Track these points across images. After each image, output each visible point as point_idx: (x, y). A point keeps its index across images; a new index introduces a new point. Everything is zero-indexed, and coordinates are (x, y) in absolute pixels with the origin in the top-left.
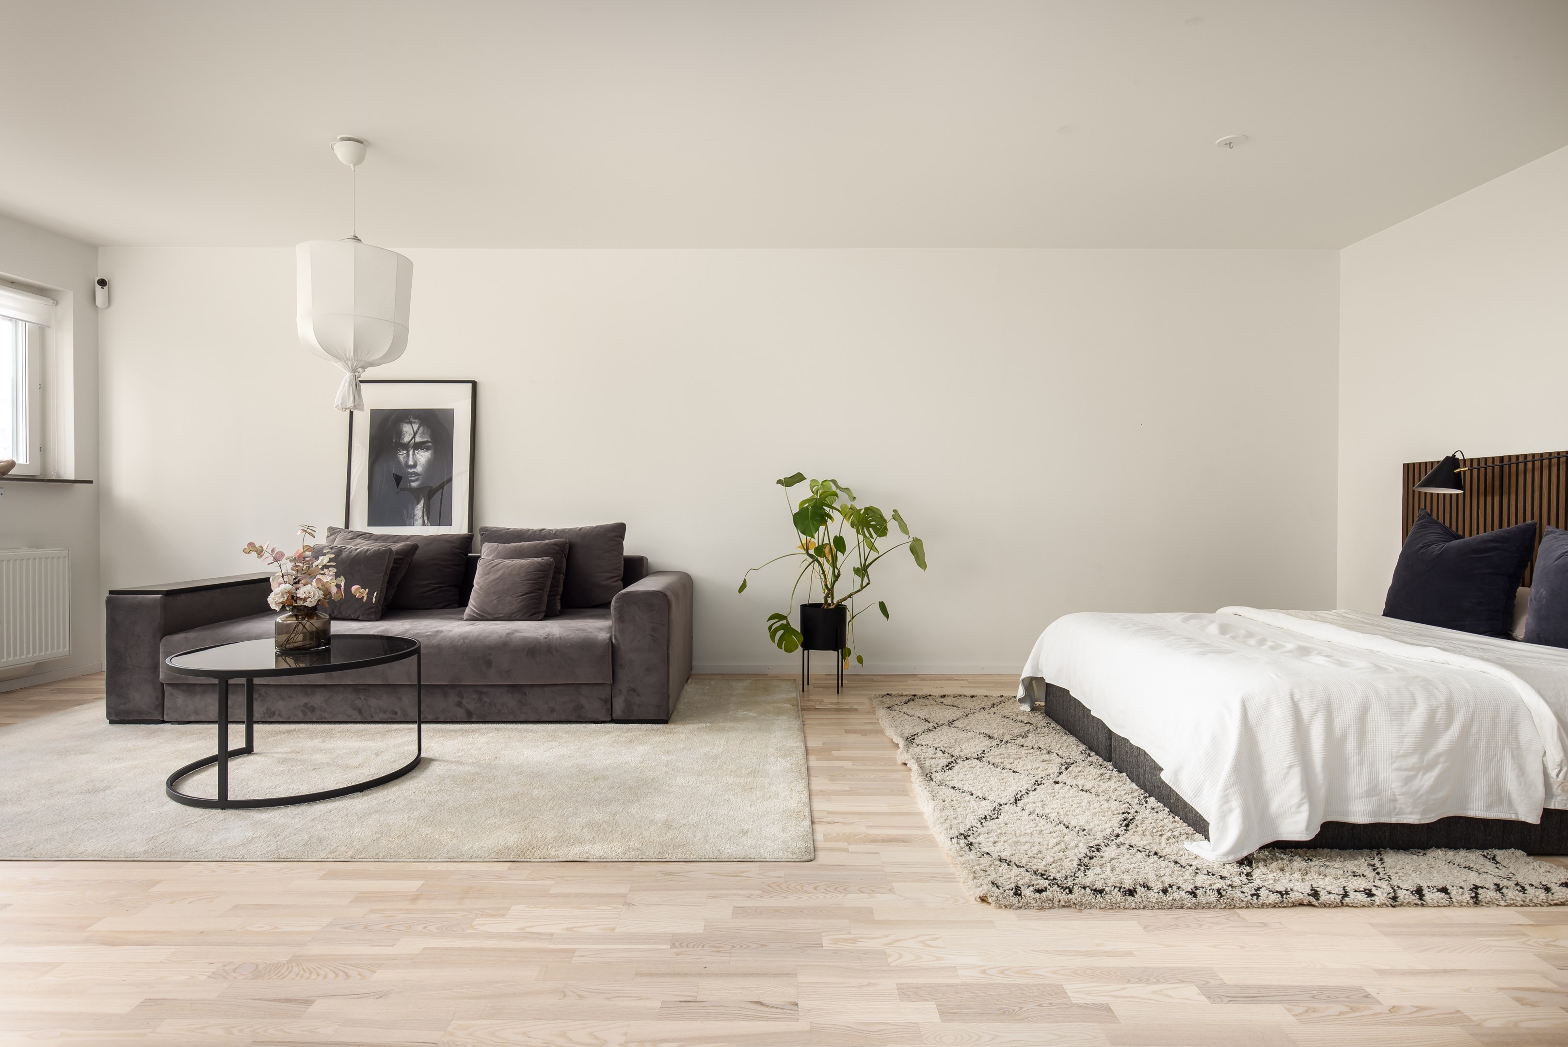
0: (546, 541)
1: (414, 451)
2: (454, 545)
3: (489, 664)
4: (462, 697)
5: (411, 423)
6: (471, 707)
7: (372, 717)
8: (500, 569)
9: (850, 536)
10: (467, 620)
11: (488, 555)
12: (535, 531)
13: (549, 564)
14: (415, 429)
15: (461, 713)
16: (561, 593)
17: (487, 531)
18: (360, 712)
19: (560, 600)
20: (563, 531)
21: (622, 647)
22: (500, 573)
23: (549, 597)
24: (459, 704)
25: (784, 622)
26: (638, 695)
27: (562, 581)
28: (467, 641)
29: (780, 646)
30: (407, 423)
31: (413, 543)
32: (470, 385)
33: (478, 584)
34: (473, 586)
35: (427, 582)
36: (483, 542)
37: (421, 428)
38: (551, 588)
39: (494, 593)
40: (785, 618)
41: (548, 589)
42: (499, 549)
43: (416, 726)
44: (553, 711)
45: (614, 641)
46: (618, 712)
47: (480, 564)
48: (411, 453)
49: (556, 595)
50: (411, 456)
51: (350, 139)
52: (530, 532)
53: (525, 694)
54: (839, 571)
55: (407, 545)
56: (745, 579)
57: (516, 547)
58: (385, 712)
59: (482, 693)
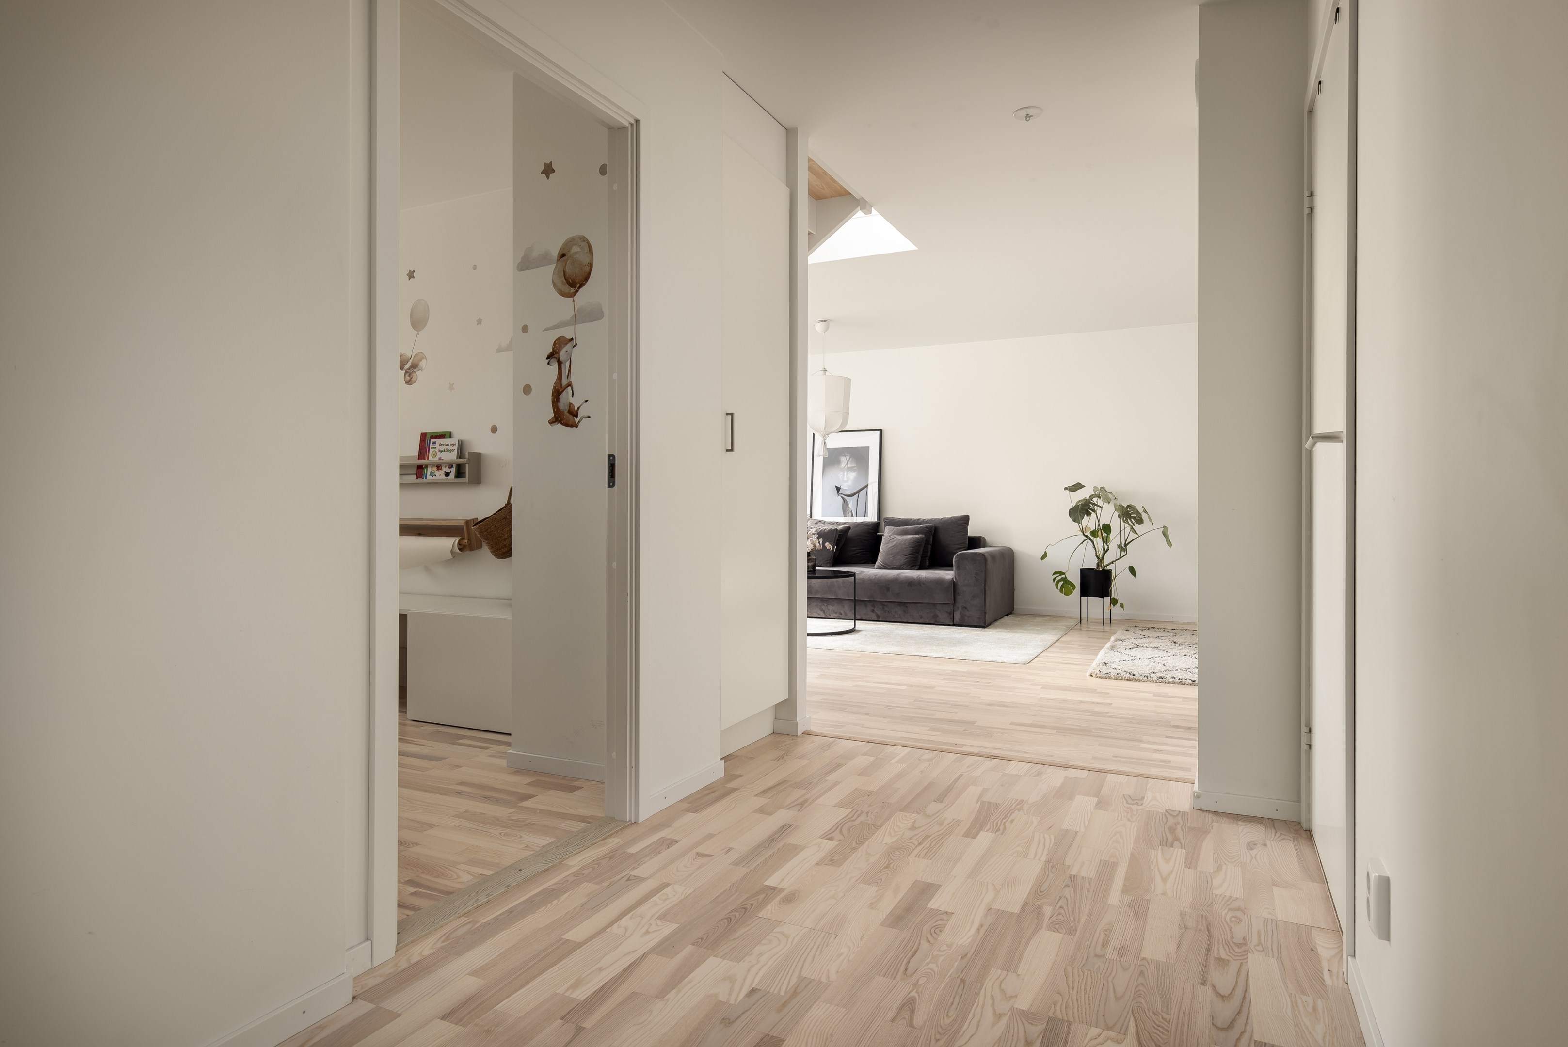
0: (921, 526)
1: (847, 473)
2: (870, 528)
3: (888, 589)
4: (874, 607)
5: (845, 456)
6: (879, 613)
7: (830, 615)
8: (894, 541)
9: (1116, 524)
10: (877, 568)
11: (888, 533)
12: (915, 520)
13: (922, 539)
14: (848, 459)
15: (874, 616)
16: (929, 556)
17: (888, 519)
18: (824, 613)
19: (928, 560)
20: (931, 520)
21: (959, 583)
22: (895, 543)
23: (922, 558)
24: (873, 611)
25: (1064, 576)
26: (968, 611)
27: (930, 549)
28: (877, 577)
29: (1061, 591)
30: (843, 456)
31: (848, 526)
32: (879, 432)
33: (882, 549)
34: (880, 550)
35: (855, 548)
36: (885, 526)
37: (851, 459)
38: (923, 552)
39: (891, 554)
40: (1064, 574)
41: (921, 553)
42: (894, 530)
43: (853, 621)
44: (921, 617)
45: (954, 580)
46: (957, 620)
47: (883, 538)
48: (845, 473)
49: (927, 557)
50: (845, 475)
51: (822, 321)
52: (912, 520)
53: (907, 607)
54: (1108, 547)
55: (845, 527)
56: (1045, 552)
57: (904, 529)
58: (836, 613)
59: (884, 605)
